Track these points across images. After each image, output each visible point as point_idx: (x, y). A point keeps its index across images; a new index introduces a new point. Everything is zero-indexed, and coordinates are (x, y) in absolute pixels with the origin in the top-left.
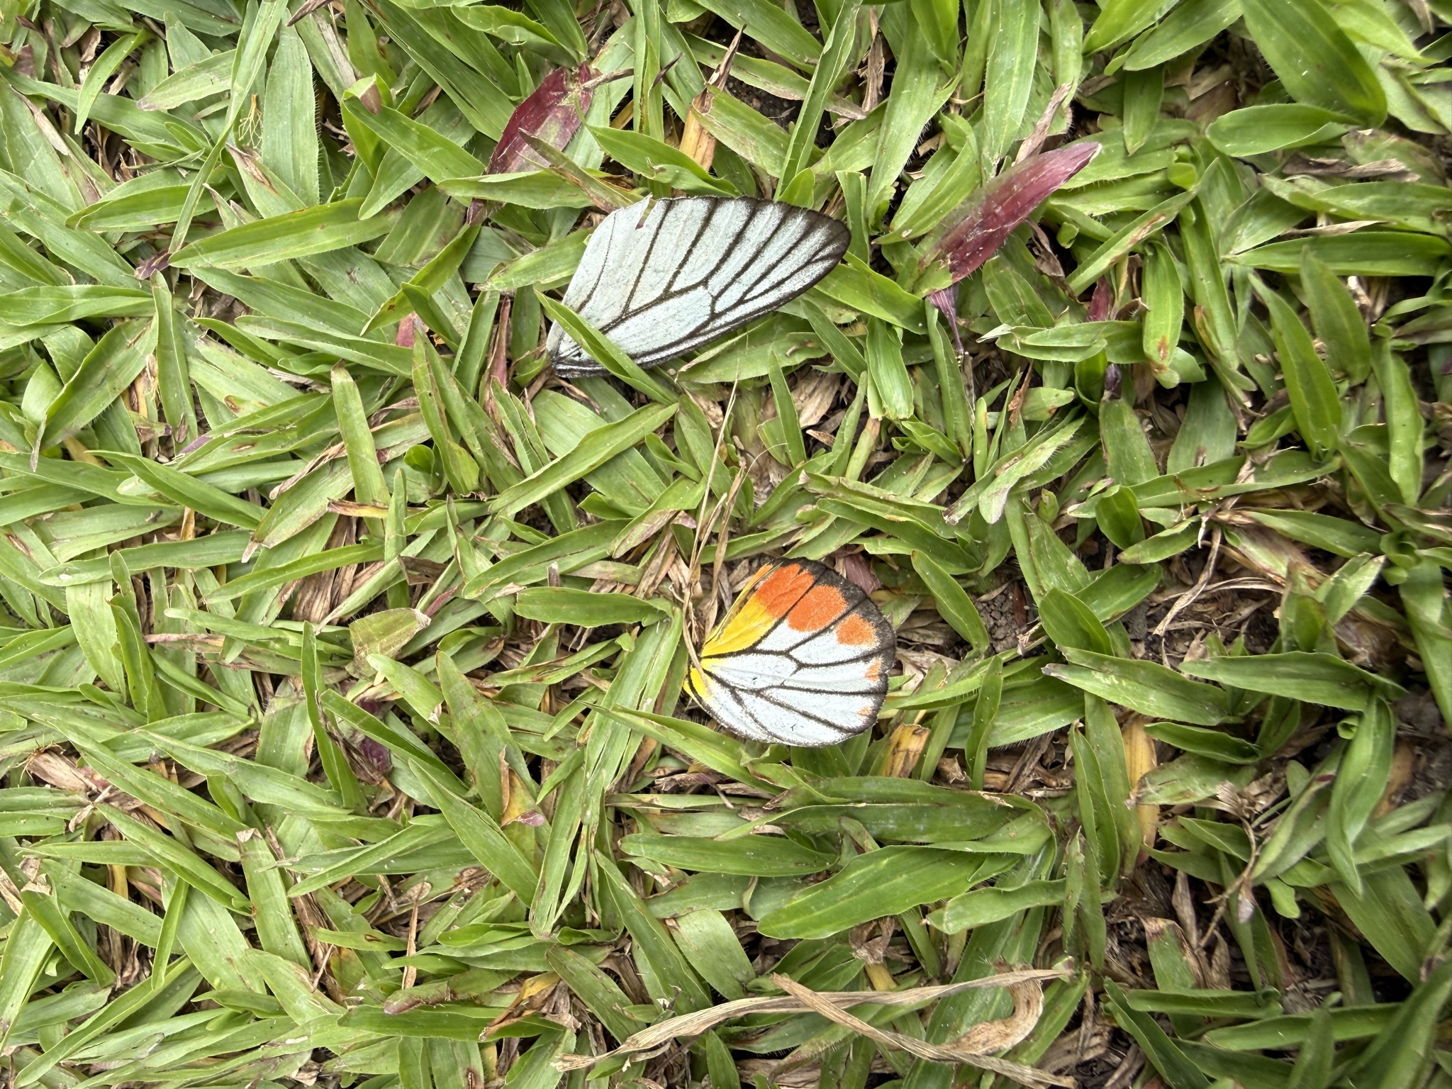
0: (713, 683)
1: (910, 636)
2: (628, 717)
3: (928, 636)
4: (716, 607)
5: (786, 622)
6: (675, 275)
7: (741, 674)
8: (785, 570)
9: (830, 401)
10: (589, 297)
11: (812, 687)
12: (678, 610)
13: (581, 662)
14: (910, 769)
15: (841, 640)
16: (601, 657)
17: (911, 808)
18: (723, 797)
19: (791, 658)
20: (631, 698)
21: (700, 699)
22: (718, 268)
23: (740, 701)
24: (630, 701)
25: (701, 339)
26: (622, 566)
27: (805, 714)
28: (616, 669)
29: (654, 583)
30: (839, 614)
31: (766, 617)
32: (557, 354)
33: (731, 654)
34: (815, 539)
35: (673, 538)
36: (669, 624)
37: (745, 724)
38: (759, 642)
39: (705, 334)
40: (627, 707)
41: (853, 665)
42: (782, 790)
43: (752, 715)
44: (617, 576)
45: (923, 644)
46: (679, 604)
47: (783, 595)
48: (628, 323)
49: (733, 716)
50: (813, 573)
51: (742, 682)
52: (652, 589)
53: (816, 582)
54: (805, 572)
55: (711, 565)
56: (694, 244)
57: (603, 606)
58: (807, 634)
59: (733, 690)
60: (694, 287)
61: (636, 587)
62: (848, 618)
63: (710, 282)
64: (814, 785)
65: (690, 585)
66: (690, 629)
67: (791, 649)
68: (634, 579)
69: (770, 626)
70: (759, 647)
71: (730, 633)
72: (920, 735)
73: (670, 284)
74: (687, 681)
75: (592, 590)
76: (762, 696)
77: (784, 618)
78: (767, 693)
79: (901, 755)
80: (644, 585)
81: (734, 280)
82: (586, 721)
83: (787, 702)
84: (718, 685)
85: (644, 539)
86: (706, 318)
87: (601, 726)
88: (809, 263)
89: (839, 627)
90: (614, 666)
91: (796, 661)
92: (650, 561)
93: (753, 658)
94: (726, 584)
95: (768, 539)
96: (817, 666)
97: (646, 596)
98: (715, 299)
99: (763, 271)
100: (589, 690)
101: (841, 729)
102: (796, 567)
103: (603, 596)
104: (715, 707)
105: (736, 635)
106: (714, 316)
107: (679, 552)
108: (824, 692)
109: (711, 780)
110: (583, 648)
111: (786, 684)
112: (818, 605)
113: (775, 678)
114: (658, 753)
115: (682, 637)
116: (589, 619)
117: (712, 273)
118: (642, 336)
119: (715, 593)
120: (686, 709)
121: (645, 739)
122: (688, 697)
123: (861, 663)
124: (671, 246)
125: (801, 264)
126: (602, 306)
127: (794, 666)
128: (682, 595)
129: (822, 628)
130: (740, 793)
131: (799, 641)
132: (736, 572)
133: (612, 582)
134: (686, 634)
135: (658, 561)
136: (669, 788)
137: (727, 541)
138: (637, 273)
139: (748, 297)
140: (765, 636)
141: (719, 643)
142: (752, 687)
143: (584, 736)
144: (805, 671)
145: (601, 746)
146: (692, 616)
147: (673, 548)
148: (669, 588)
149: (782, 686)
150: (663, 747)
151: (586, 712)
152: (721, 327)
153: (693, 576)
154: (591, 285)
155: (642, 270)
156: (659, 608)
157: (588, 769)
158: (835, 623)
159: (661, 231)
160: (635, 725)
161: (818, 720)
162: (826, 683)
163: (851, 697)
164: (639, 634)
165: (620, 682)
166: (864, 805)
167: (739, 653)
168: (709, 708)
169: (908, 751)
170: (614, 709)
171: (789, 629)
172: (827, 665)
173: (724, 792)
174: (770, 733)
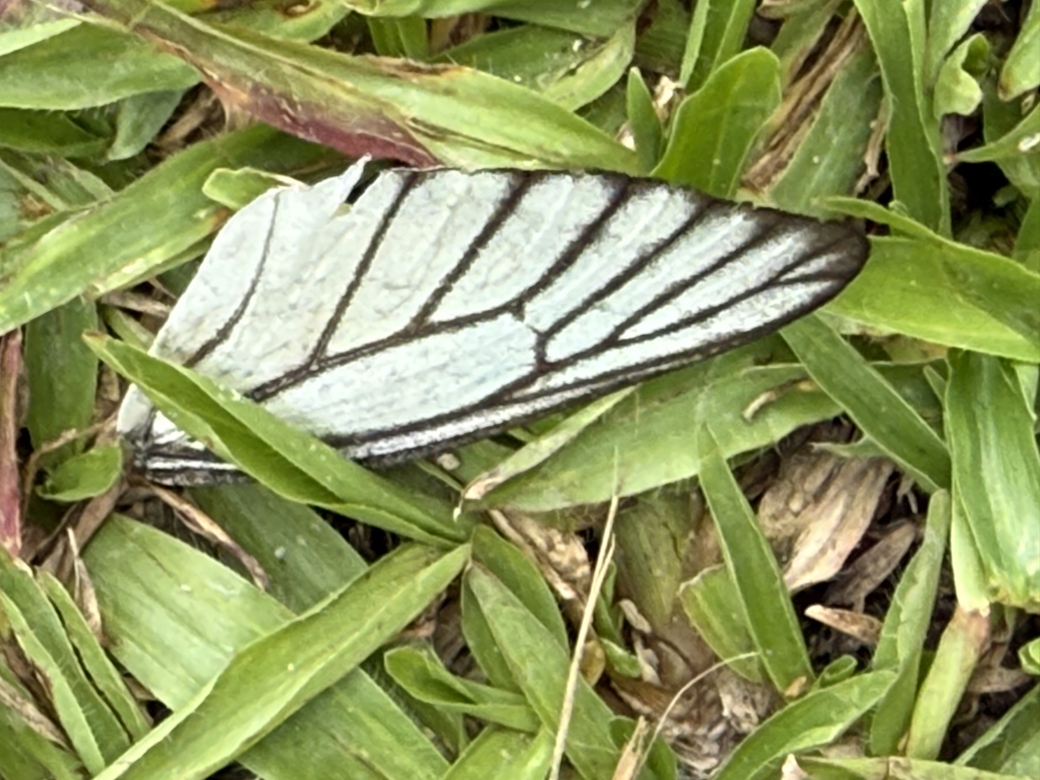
6: (439, 294)
9: (871, 506)
10: (223, 334)
22: (545, 282)
25: (517, 410)
32: (148, 435)
39: (525, 400)
48: (326, 377)
56: (481, 241)
60: (491, 315)
63: (529, 307)
73: (428, 309)
81: (587, 305)
86: (526, 371)
88: (772, 283)
98: (544, 338)
99: (660, 290)
106: (544, 367)
117: (532, 292)
118: (364, 404)
124: (424, 245)
125: (752, 285)
126: (257, 350)
138: (343, 290)
139: (627, 334)
152: (565, 387)
154: (229, 314)
155: (353, 286)
159: (395, 221)
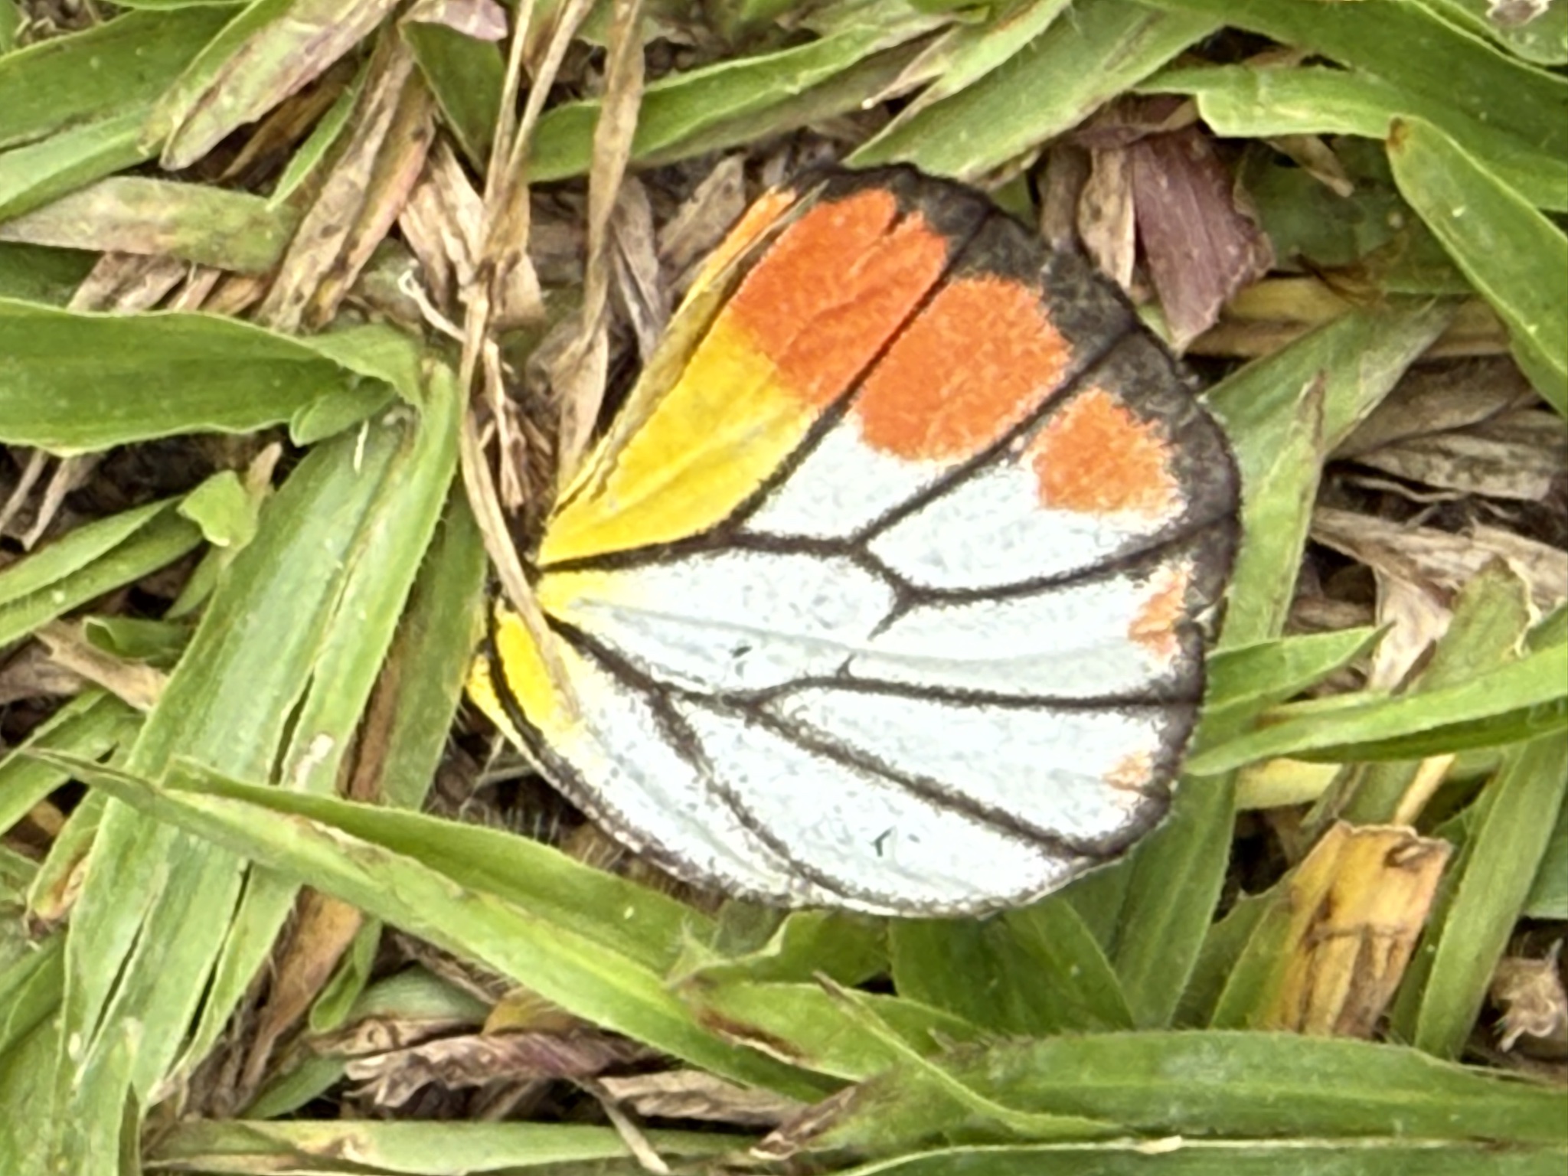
0: (583, 671)
1: (1415, 466)
2: (231, 811)
3: (1492, 466)
4: (602, 358)
5: (850, 426)
7: (692, 635)
8: (840, 214)
11: (950, 681)
12: (442, 372)
13: (42, 593)
14: (1376, 1002)
15: (1052, 494)
16: (125, 572)
17: (1371, 1159)
18: (627, 1130)
19: (872, 564)
20: (248, 735)
21: (534, 739)
23: (686, 744)
24: (244, 750)
26: (208, 196)
27: (926, 790)
28: (190, 620)
29: (341, 265)
30: (1041, 392)
31: (776, 402)
33: (650, 554)
34: (990, 79)
35: (415, 78)
36: (406, 429)
37: (705, 833)
38: (754, 503)
40: (235, 774)
41: (1093, 588)
42: (833, 1085)
43: (731, 799)
44: (187, 238)
45: (1475, 498)
46: (447, 348)
47: (839, 313)
49: (662, 802)
50: (943, 229)
51: (694, 666)
52: (332, 294)
53: (955, 263)
54: (914, 222)
55: (580, 185)
57: (131, 364)
58: (929, 470)
59: (660, 697)
61: (267, 280)
62: (1072, 407)
64: (961, 1064)
65: (486, 272)
66: (493, 451)
67: (874, 529)
68: (260, 250)
69: (793, 437)
70: (756, 524)
71: (642, 468)
72: (1413, 866)
74: (482, 667)
75: (81, 301)
76: (770, 722)
77: (840, 407)
78: (787, 707)
79: (1342, 951)
80: (299, 275)
82: (69, 831)
83: (859, 742)
84: (605, 680)
85: (291, 85)
87: (125, 850)
89: (1042, 442)
90: (184, 605)
91: (892, 577)
92: (322, 174)
93: (734, 563)
94: (644, 262)
95: (806, 77)
96: (965, 596)
97: (310, 320)
100: (80, 707)
101: (1050, 843)
102: (881, 202)
103: (128, 325)
104: (593, 771)
105: (665, 475)
107: (443, 131)
108: (992, 699)
109: (575, 1061)
110: (51, 535)
111: (857, 670)
112: (965, 354)
113: (815, 647)
114: (363, 961)
115: (458, 489)
116: (66, 421)
119: (596, 302)
120: (482, 780)
121: (306, 902)
122: (492, 729)
123: (1121, 582)
127: (882, 595)
128: (456, 311)
129: (983, 444)
130: (696, 1111)
131: (900, 498)
132: (689, 210)
133: (165, 262)
134: (476, 473)
135: (354, 173)
136: (404, 1094)
137: (638, 86)
140: (777, 480)
141: (605, 509)
142: (733, 683)
143: (58, 890)
144: (923, 615)
145: (125, 929)
146: (499, 398)
147: (420, 119)
148: (404, 284)
149: (843, 680)
150: (388, 934)
151: (67, 797)
153: (498, 235)
156: (361, 368)
157: (74, 1024)
158: (1026, 426)
160: (260, 846)
161: (971, 809)
162: (997, 665)
163: (1084, 717)
164: (279, 475)
165: (203, 675)
166: (1170, 1144)
167: (683, 548)
168: (567, 773)
169: (1367, 936)
170: (177, 780)
171: (865, 451)
172: (1000, 593)
173: (627, 1108)
174: (797, 868)
